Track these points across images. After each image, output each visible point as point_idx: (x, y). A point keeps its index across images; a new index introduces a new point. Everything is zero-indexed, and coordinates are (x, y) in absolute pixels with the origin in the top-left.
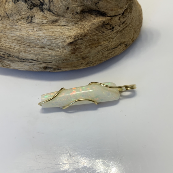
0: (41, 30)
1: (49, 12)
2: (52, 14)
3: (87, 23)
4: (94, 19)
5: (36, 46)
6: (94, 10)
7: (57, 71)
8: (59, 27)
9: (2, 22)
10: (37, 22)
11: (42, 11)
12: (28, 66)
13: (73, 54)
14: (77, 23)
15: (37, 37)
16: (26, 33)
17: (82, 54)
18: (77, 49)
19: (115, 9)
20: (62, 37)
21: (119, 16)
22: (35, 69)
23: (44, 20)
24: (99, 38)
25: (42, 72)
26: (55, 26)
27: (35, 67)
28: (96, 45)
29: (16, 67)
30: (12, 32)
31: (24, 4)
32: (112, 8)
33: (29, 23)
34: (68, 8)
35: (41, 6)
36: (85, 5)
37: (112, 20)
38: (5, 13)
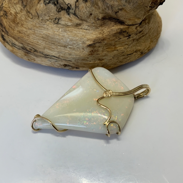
0: (65, 31)
1: (74, 16)
2: (77, 18)
3: (106, 29)
4: (113, 26)
5: (60, 45)
6: (114, 18)
7: (75, 69)
8: (81, 30)
9: (33, 20)
10: (63, 24)
11: (69, 14)
12: (50, 62)
13: (91, 56)
14: (97, 28)
15: (61, 37)
16: (52, 33)
17: (99, 56)
18: (95, 51)
19: (133, 19)
20: (83, 39)
21: (136, 25)
22: (56, 65)
23: (69, 23)
24: (116, 43)
25: (62, 69)
26: (79, 28)
27: (56, 63)
28: (112, 50)
29: (39, 62)
30: (40, 30)
31: (54, 6)
32: (130, 18)
33: (56, 24)
34: (91, 14)
35: (68, 10)
36: (106, 13)
37: (129, 28)
38: (36, 13)
